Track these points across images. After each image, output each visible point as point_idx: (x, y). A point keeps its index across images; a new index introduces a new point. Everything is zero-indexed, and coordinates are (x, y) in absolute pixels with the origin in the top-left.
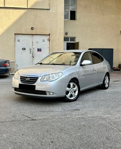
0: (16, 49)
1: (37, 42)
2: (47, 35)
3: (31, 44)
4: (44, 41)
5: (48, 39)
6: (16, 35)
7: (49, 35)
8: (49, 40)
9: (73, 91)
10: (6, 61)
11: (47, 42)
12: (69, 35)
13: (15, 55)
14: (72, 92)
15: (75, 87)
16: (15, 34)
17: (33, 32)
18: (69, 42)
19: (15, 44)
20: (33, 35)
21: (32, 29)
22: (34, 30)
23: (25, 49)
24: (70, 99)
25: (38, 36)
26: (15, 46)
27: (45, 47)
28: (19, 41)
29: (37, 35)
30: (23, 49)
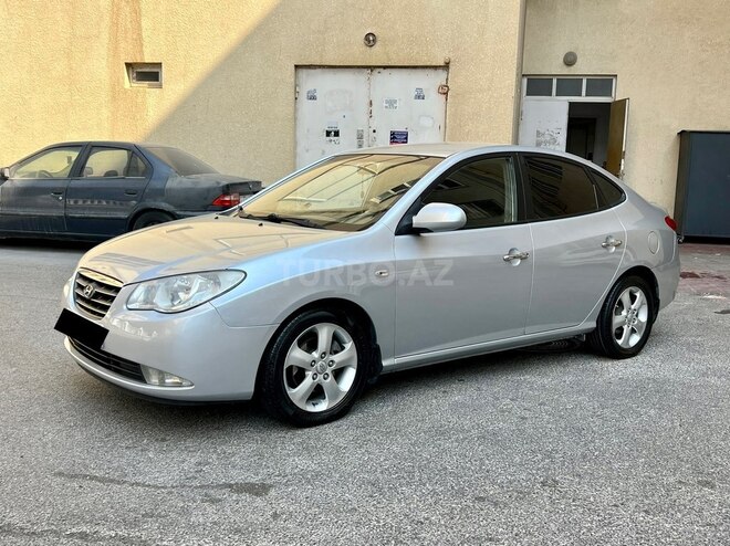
0: (301, 132)
1: (391, 103)
2: (435, 67)
3: (364, 108)
4: (420, 97)
5: (442, 87)
6: (303, 73)
7: (446, 66)
8: (444, 91)
9: (329, 370)
10: (228, 186)
11: (434, 101)
12: (581, 68)
13: (295, 157)
14: (320, 377)
15: (343, 348)
16: (296, 66)
17: (376, 55)
18: (583, 99)
19: (296, 110)
20: (372, 68)
21: (370, 40)
22: (378, 43)
23: (337, 134)
24: (311, 409)
25: (396, 75)
26: (295, 119)
27: (427, 122)
28: (313, 98)
29: (393, 70)
30: (328, 134)
